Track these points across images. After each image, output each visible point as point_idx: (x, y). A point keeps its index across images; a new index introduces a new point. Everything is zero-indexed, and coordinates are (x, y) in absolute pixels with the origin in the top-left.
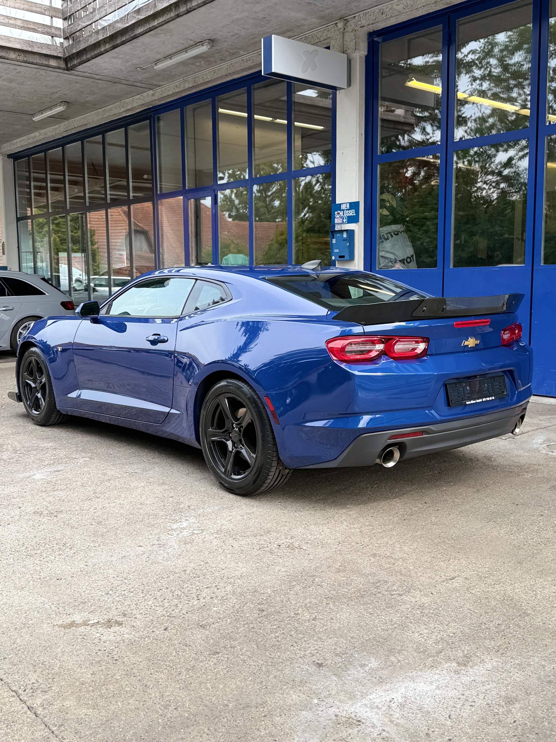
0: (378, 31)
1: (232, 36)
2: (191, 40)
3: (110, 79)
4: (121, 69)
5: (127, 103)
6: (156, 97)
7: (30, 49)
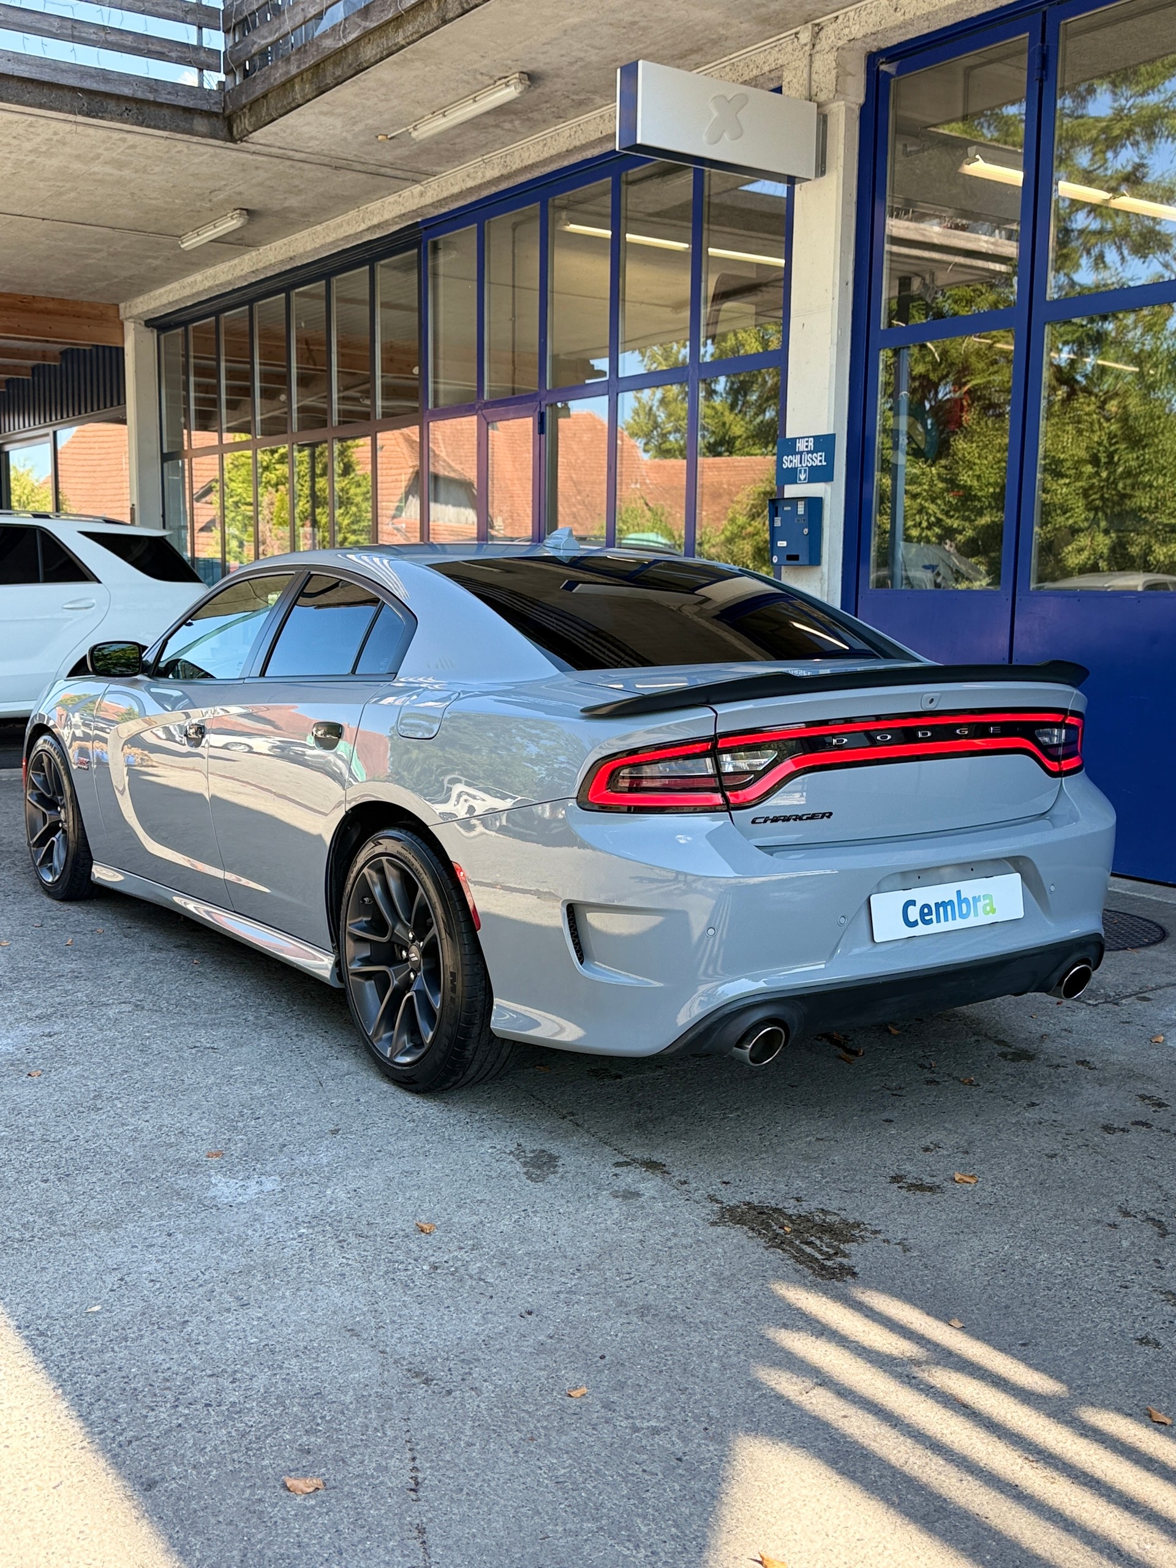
0: (888, 49)
1: (571, 64)
2: (482, 74)
3: (326, 160)
4: (345, 139)
5: (372, 213)
6: (428, 200)
7: (151, 97)
